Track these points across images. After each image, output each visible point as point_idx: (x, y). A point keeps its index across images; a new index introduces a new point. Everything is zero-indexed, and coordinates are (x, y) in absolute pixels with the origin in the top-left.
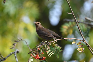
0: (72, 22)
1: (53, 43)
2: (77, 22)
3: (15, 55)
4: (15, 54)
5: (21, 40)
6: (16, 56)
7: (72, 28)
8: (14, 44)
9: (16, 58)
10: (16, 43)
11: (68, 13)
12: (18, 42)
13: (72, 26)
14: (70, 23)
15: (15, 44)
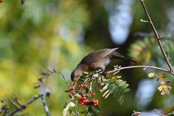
0: (149, 38)
1: (114, 74)
2: (159, 38)
3: (43, 99)
4: (44, 97)
5: (55, 71)
6: (44, 101)
7: (150, 50)
8: (40, 80)
9: (44, 105)
10: (44, 78)
11: (142, 20)
12: (48, 75)
13: (150, 46)
14: (146, 40)
15: (43, 80)
